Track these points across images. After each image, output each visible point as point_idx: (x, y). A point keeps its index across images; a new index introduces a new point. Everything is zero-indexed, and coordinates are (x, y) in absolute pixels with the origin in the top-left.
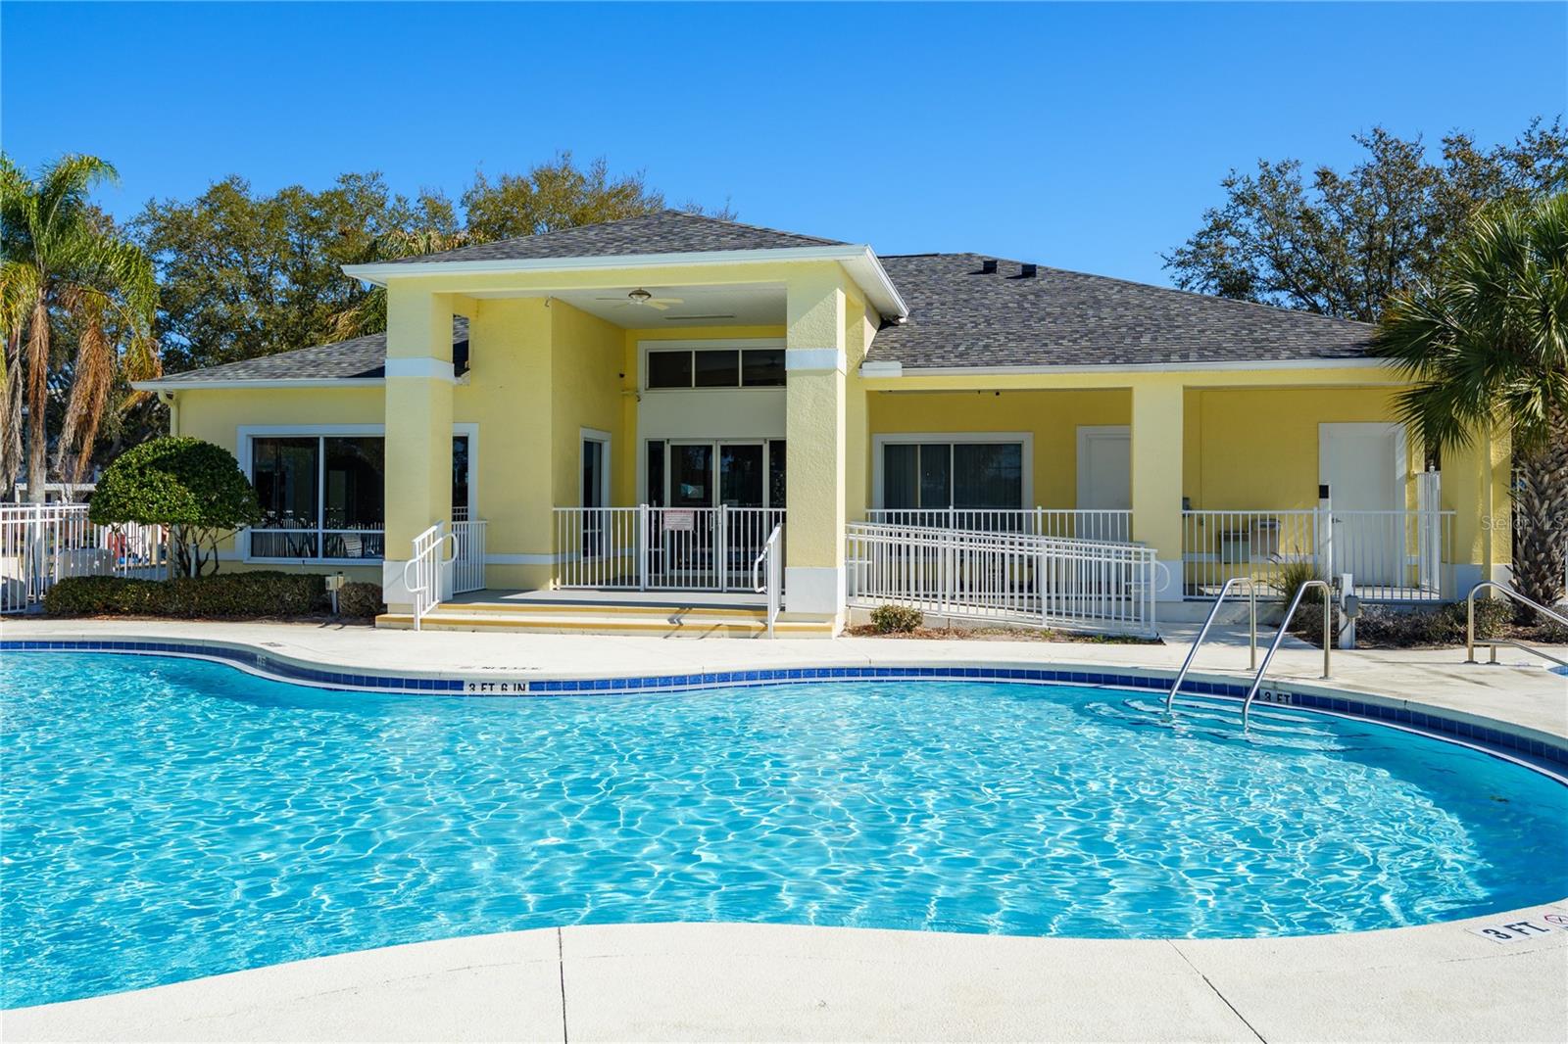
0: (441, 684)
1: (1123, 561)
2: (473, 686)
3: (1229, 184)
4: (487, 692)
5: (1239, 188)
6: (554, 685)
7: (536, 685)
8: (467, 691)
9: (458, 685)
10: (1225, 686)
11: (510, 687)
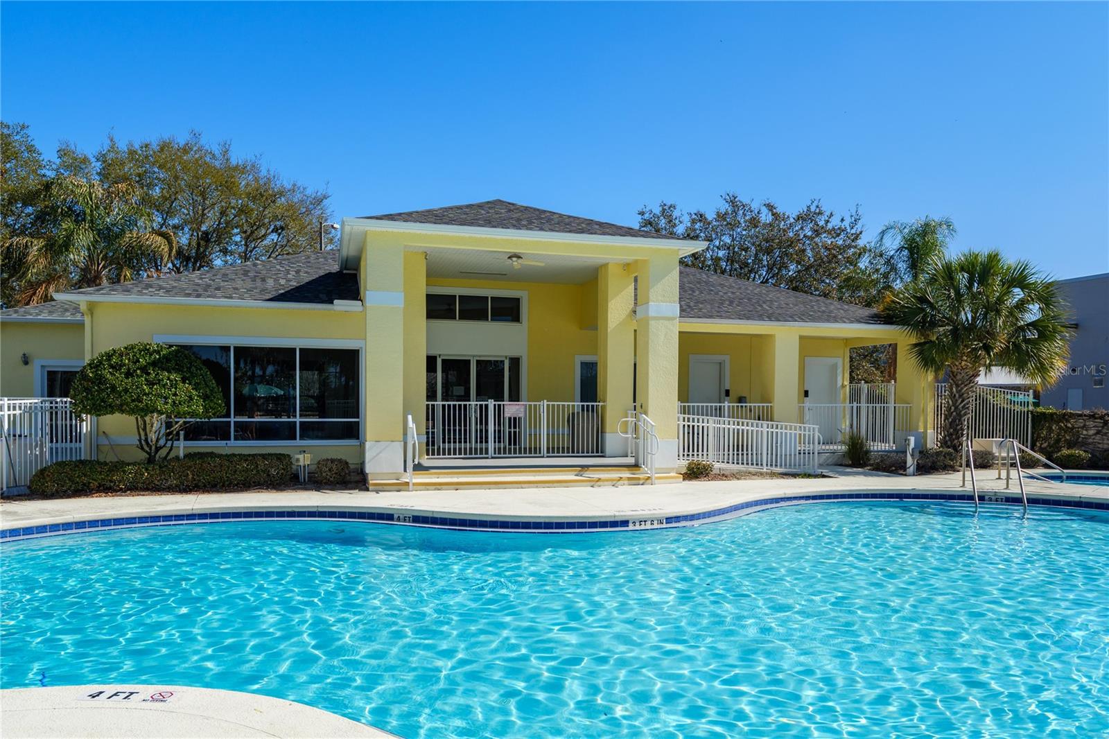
0: (614, 524)
1: (802, 433)
2: (634, 522)
3: (642, 213)
4: (643, 527)
5: (647, 216)
6: (678, 519)
7: (669, 520)
8: (631, 527)
9: (625, 523)
10: (964, 496)
11: (656, 522)
